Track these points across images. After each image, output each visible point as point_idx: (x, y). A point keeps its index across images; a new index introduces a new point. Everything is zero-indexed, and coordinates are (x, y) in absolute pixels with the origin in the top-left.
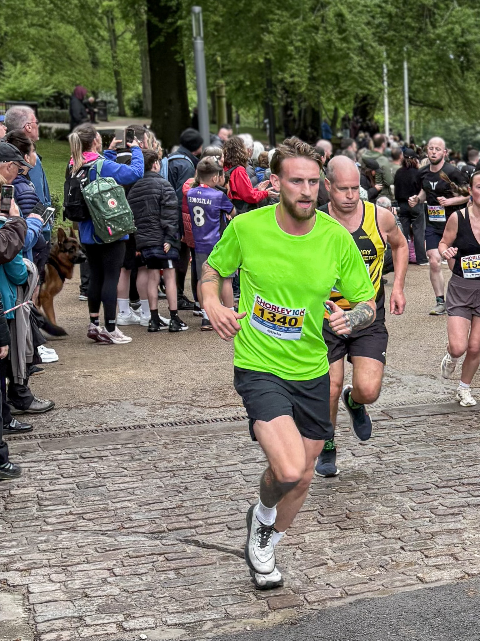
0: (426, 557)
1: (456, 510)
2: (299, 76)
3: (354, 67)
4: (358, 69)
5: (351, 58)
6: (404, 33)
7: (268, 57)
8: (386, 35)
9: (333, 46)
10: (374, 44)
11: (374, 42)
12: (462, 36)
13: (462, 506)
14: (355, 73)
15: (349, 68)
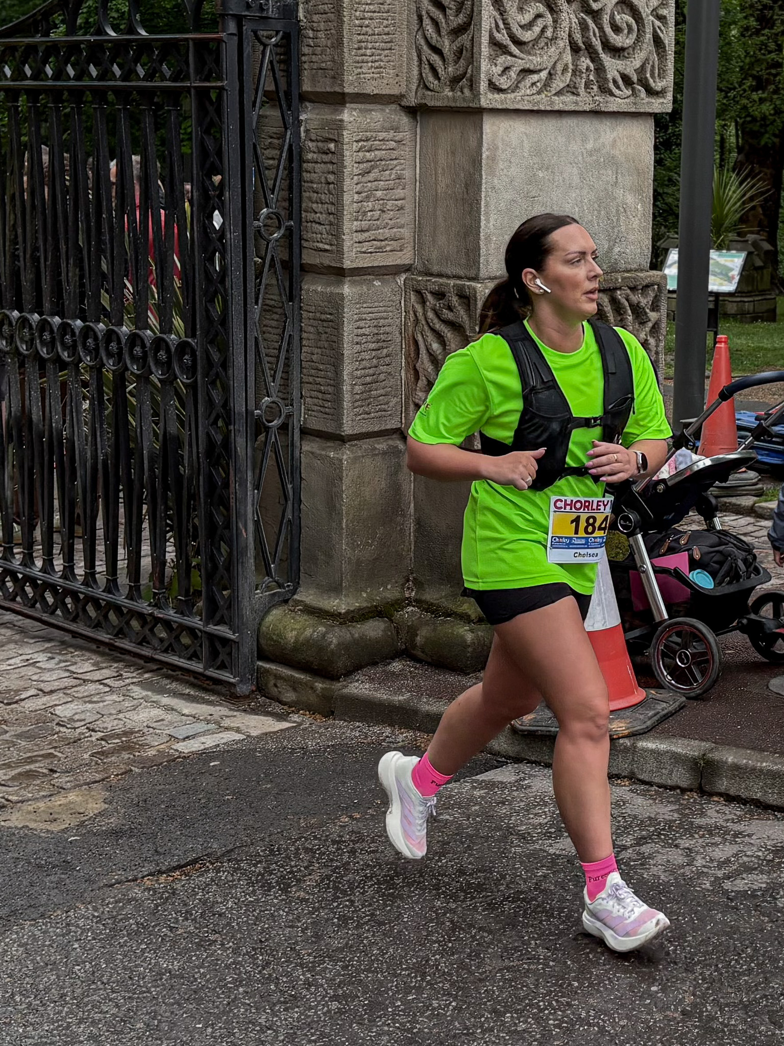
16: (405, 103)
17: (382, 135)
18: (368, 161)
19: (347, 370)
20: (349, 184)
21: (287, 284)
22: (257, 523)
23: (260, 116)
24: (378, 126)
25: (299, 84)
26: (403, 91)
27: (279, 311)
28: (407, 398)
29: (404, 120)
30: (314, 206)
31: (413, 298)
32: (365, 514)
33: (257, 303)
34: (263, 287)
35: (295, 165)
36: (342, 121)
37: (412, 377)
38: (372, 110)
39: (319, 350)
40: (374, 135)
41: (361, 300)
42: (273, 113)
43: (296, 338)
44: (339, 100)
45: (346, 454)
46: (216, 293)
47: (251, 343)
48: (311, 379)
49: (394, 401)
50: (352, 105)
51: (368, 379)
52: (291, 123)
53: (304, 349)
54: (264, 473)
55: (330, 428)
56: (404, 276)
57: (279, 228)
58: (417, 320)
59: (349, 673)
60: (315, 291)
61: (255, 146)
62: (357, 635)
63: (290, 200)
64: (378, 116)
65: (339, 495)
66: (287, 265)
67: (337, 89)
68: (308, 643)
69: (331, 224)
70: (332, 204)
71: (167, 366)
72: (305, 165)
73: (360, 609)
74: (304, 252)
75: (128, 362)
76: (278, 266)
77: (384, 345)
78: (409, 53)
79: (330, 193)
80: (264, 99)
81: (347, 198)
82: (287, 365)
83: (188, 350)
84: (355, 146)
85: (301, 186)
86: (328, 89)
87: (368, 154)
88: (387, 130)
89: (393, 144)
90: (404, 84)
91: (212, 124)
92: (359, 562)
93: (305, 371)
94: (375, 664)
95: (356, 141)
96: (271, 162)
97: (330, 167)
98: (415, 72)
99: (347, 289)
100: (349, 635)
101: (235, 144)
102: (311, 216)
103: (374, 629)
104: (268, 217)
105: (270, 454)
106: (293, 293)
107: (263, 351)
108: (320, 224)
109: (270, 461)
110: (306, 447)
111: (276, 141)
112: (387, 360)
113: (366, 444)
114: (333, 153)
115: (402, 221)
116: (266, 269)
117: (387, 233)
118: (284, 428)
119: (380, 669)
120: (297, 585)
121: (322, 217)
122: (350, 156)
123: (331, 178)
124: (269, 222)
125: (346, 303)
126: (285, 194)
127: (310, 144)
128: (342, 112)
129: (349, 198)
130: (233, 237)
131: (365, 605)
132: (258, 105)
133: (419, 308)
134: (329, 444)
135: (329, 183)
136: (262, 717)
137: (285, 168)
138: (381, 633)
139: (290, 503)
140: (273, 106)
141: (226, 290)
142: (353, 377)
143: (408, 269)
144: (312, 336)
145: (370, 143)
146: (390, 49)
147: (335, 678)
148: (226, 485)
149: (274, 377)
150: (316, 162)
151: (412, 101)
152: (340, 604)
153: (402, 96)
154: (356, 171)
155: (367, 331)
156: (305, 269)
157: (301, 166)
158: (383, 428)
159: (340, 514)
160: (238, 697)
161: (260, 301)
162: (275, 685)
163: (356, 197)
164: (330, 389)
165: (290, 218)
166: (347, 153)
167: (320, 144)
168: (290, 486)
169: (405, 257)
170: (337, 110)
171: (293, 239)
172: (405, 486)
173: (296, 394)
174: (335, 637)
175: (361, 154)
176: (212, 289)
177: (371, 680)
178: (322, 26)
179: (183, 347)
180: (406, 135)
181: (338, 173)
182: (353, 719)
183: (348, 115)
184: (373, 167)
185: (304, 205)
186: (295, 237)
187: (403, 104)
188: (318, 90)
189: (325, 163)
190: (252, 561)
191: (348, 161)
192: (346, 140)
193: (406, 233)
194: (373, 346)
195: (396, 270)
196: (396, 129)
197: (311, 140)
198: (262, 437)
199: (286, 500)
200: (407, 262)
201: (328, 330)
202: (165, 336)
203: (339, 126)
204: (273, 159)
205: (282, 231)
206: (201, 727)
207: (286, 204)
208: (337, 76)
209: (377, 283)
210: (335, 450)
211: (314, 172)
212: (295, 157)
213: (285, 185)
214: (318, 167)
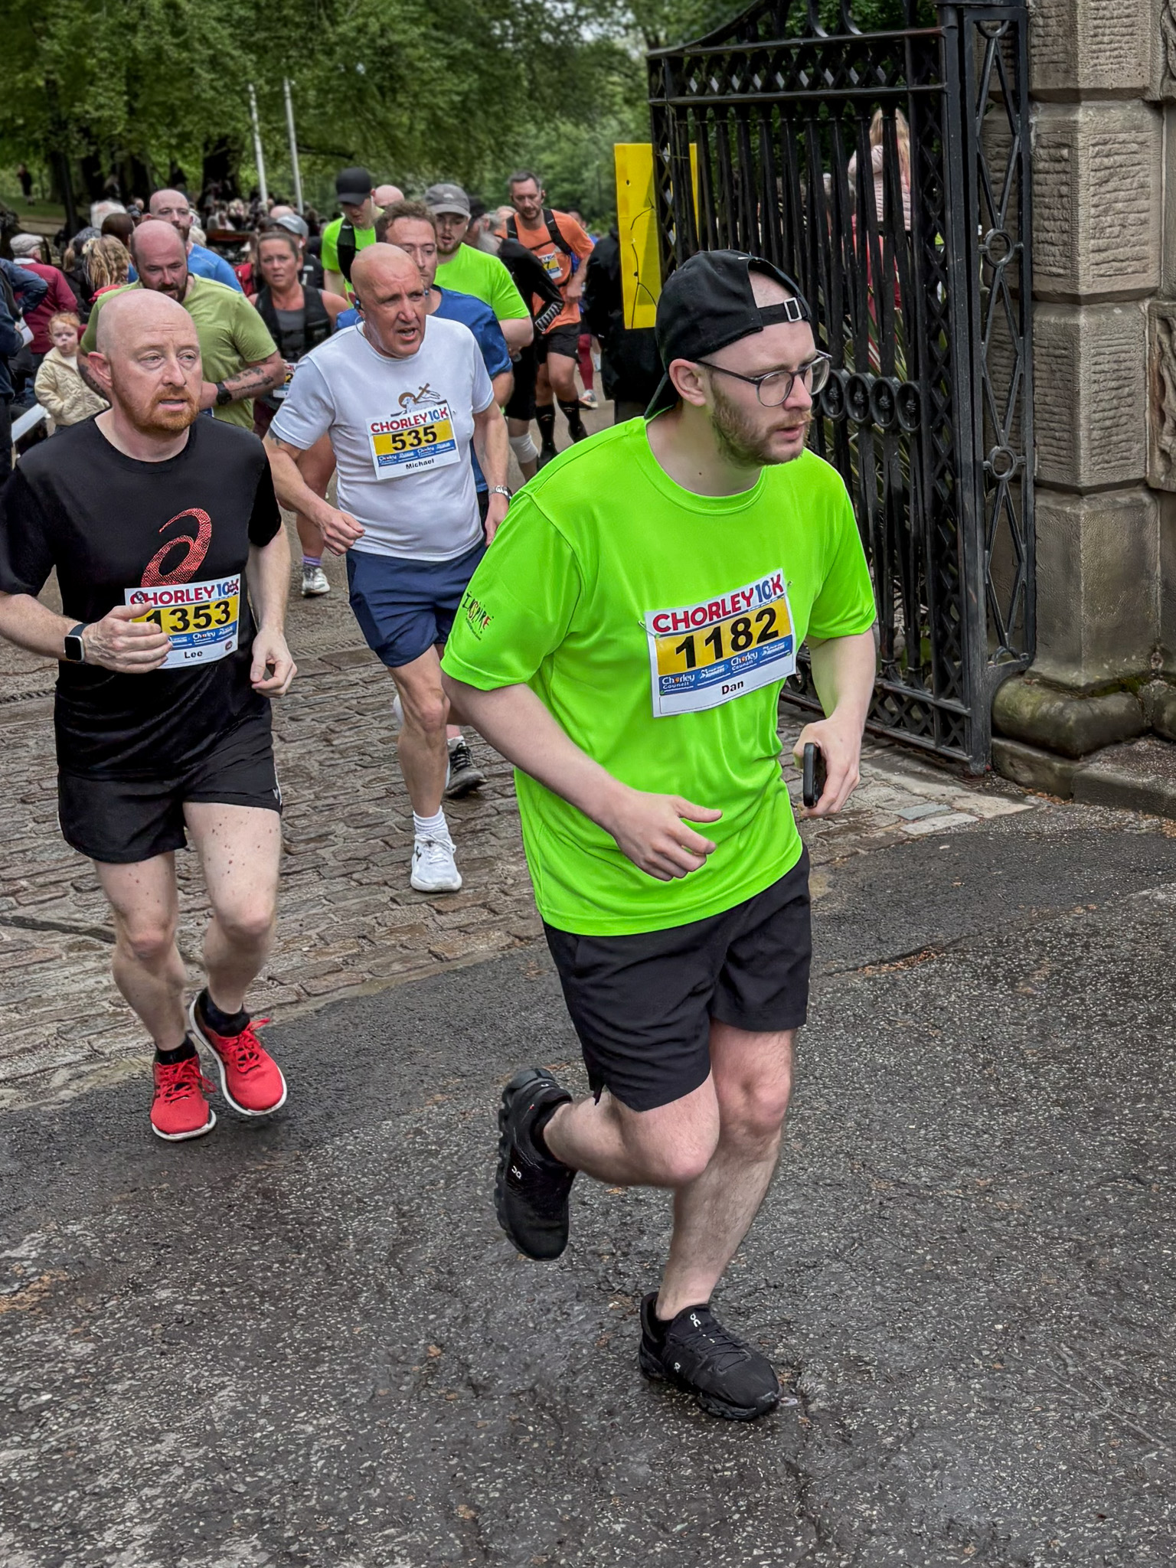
0: (439, 912)
2: (111, 108)
3: (204, 91)
4: (211, 94)
5: (199, 76)
6: (285, 32)
7: (52, 77)
8: (253, 39)
9: (165, 57)
10: (236, 53)
11: (235, 48)
12: (382, 36)
14: (205, 100)
15: (195, 92)
16: (1148, 97)
17: (1122, 136)
18: (1107, 168)
19: (1083, 412)
20: (1085, 196)
21: (1017, 316)
22: (988, 587)
23: (985, 123)
24: (1118, 125)
25: (1029, 83)
26: (1147, 82)
27: (1010, 347)
28: (1152, 444)
29: (1148, 117)
30: (1046, 223)
31: (1158, 327)
32: (1106, 576)
33: (983, 339)
34: (990, 320)
35: (1024, 177)
36: (1076, 122)
37: (1157, 419)
38: (1109, 108)
39: (1053, 392)
40: (1113, 136)
41: (1098, 331)
42: (1000, 118)
43: (1028, 378)
44: (1072, 97)
45: (1083, 509)
46: (939, 328)
47: (978, 385)
48: (1044, 424)
49: (1137, 447)
50: (1089, 103)
51: (1108, 423)
52: (1019, 128)
53: (1037, 390)
54: (995, 530)
55: (1065, 479)
56: (1147, 303)
57: (1008, 251)
58: (1162, 353)
59: (1090, 752)
60: (1048, 323)
61: (979, 156)
62: (1097, 711)
63: (1020, 219)
64: (1118, 114)
65: (1076, 556)
66: (1017, 294)
67: (1071, 85)
68: (1044, 719)
69: (1065, 244)
70: (1066, 220)
71: (889, 413)
72: (1036, 177)
73: (1101, 682)
74: (1036, 277)
75: (849, 409)
76: (1007, 294)
77: (1126, 382)
78: (1154, 38)
79: (1064, 208)
80: (991, 101)
81: (1082, 212)
82: (1018, 409)
83: (911, 394)
84: (1092, 151)
85: (1031, 200)
86: (1061, 86)
87: (1106, 160)
88: (1127, 130)
89: (1135, 147)
90: (1147, 74)
91: (931, 133)
92: (1099, 630)
93: (1038, 415)
94: (1117, 742)
95: (1094, 145)
96: (999, 175)
97: (1064, 177)
98: (1161, 59)
99: (1083, 319)
100: (1088, 711)
101: (957, 157)
102: (1043, 236)
103: (1116, 705)
104: (995, 239)
105: (1001, 510)
106: (1023, 327)
107: (991, 393)
108: (1052, 244)
109: (1001, 518)
110: (1040, 502)
111: (1003, 150)
112: (1129, 400)
113: (1105, 498)
114: (1066, 160)
115: (1145, 237)
116: (994, 300)
117: (1127, 251)
118: (1016, 480)
119: (1124, 748)
120: (1033, 655)
121: (1053, 236)
122: (1085, 163)
123: (1064, 189)
124: (997, 244)
125: (1082, 335)
126: (1014, 211)
127: (1041, 151)
128: (1076, 111)
129: (1085, 213)
130: (956, 262)
131: (1106, 677)
132: (982, 109)
133: (1164, 338)
134: (1065, 498)
135: (1061, 196)
136: (997, 799)
137: (1013, 181)
138: (1124, 708)
139: (1024, 565)
140: (1000, 109)
141: (949, 325)
142: (1090, 421)
143: (1152, 293)
144: (1045, 375)
145: (1108, 147)
146: (1132, 34)
147: (1073, 757)
148: (954, 545)
149: (1004, 422)
150: (1048, 173)
151: (1157, 95)
152: (1079, 677)
153: (1145, 89)
154: (1092, 181)
155: (1106, 367)
156: (1036, 297)
157: (1031, 179)
158: (1125, 478)
159: (1078, 577)
160: (971, 777)
161: (987, 336)
162: (1012, 765)
163: (1093, 211)
164: (1066, 435)
165: (1020, 239)
166: (1082, 160)
167: (1052, 151)
168: (1023, 546)
169: (1149, 279)
170: (1070, 110)
171: (1023, 262)
172: (1150, 545)
173: (1029, 442)
174: (1074, 712)
175: (1098, 160)
176: (934, 325)
177: (1114, 760)
179: (905, 390)
180: (1149, 135)
181: (1072, 184)
182: (1094, 802)
183: (1084, 115)
184: (1112, 175)
185: (1035, 223)
186: (1026, 261)
187: (1147, 98)
188: (1050, 86)
189: (1058, 172)
190: (984, 629)
191: (1083, 169)
192: (1081, 145)
193: (1150, 250)
194: (1113, 384)
195: (1138, 295)
196: (1138, 129)
197: (1043, 147)
198: (993, 491)
199: (1020, 560)
200: (1152, 285)
201: (1063, 368)
202: (886, 379)
203: (1072, 128)
204: (1000, 171)
205: (1011, 254)
206: (933, 807)
207: (1015, 223)
208: (1070, 70)
209: (1118, 311)
210: (1071, 503)
211: (1046, 184)
212: (1024, 168)
213: (1013, 200)
214: (1051, 178)
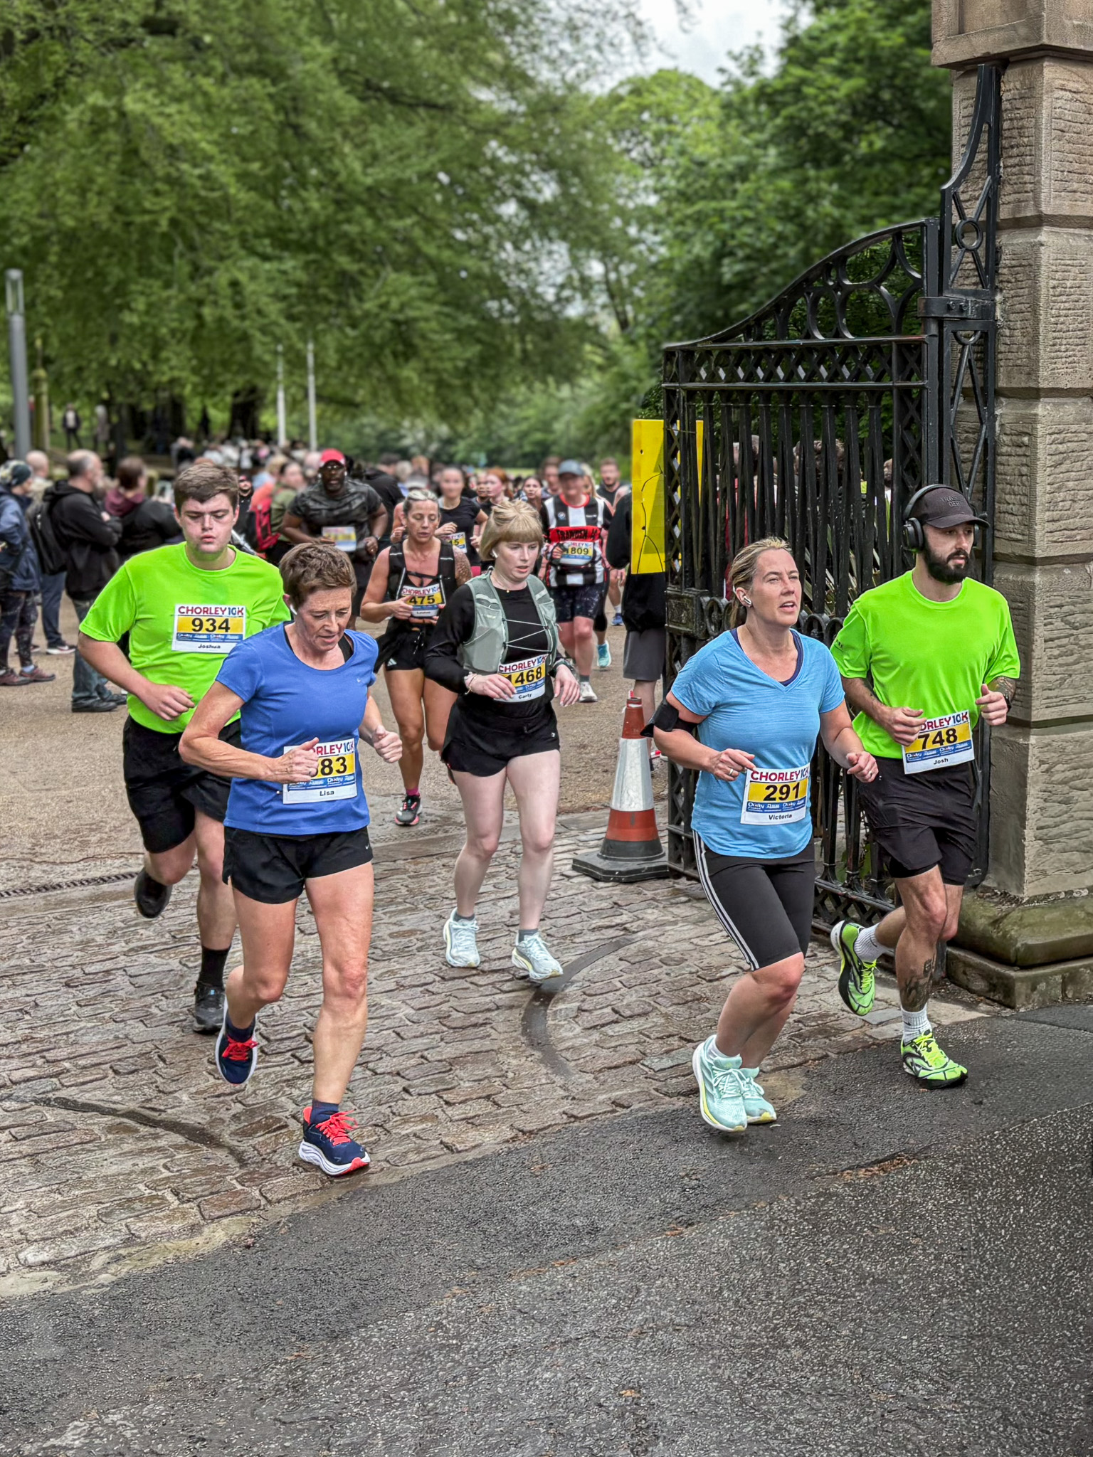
0: (447, 1103)
1: (480, 1018)
13: (489, 1010)
17: (1075, 428)
18: (1061, 453)
23: (957, 412)
24: (1070, 419)
25: (996, 381)
30: (1007, 497)
35: (990, 458)
36: (1035, 415)
38: (1064, 404)
40: (1067, 427)
41: (1051, 588)
42: (971, 409)
44: (1034, 394)
50: (1047, 400)
52: (985, 418)
60: (1007, 580)
61: (952, 440)
63: (984, 492)
64: (1070, 409)
67: (1032, 385)
69: (1023, 514)
70: (1025, 495)
72: (999, 458)
74: (997, 541)
79: (1023, 485)
81: (1039, 488)
84: (1049, 439)
85: (995, 478)
86: (1023, 385)
87: (1060, 447)
88: (1079, 423)
91: (912, 420)
95: (1050, 434)
96: (967, 455)
97: (1024, 459)
99: (1038, 578)
101: (934, 441)
102: (1004, 507)
108: (1013, 514)
111: (971, 435)
114: (1026, 446)
117: (1076, 522)
120: (985, 871)
121: (1015, 508)
122: (1044, 449)
123: (1024, 470)
125: (1037, 591)
127: (1005, 438)
128: (1035, 406)
129: (1042, 490)
132: (956, 401)
135: (1022, 476)
137: (980, 462)
145: (1062, 436)
146: (1084, 344)
150: (1010, 455)
154: (1049, 463)
156: (998, 558)
157: (995, 460)
163: (1049, 487)
166: (1040, 446)
167: (1014, 438)
170: (1031, 404)
175: (1054, 446)
178: (1019, 325)
181: (1031, 464)
183: (1042, 409)
184: (1066, 459)
185: (997, 496)
188: (1014, 386)
189: (1019, 456)
191: (1041, 454)
192: (1040, 433)
197: (1006, 434)
203: (1034, 420)
204: (969, 452)
207: (981, 496)
208: (1032, 372)
209: (1066, 571)
211: (1008, 464)
212: (989, 451)
213: (980, 476)
214: (1013, 460)
